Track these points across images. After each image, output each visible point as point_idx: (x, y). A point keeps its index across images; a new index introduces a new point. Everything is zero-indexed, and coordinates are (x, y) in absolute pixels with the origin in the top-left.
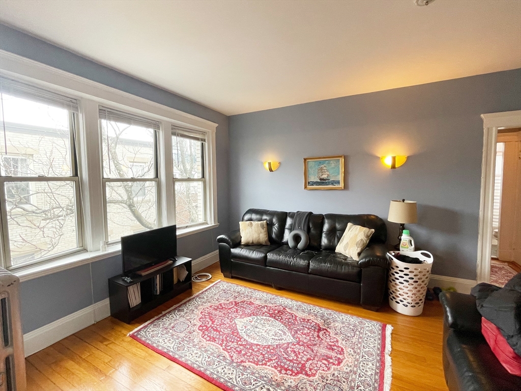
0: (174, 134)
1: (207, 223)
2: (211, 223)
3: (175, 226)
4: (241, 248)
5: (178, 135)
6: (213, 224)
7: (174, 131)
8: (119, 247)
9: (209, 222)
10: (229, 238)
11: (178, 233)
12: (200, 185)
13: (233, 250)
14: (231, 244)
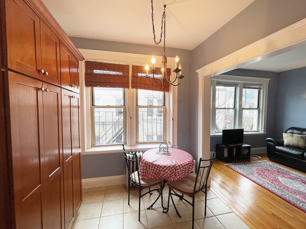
0: (244, 88)
1: (259, 132)
2: (262, 131)
3: (243, 129)
4: (283, 147)
5: (246, 88)
6: (263, 133)
7: (244, 86)
8: (221, 134)
9: (260, 131)
10: (275, 140)
11: (244, 133)
12: (256, 112)
13: (277, 147)
14: (276, 143)
